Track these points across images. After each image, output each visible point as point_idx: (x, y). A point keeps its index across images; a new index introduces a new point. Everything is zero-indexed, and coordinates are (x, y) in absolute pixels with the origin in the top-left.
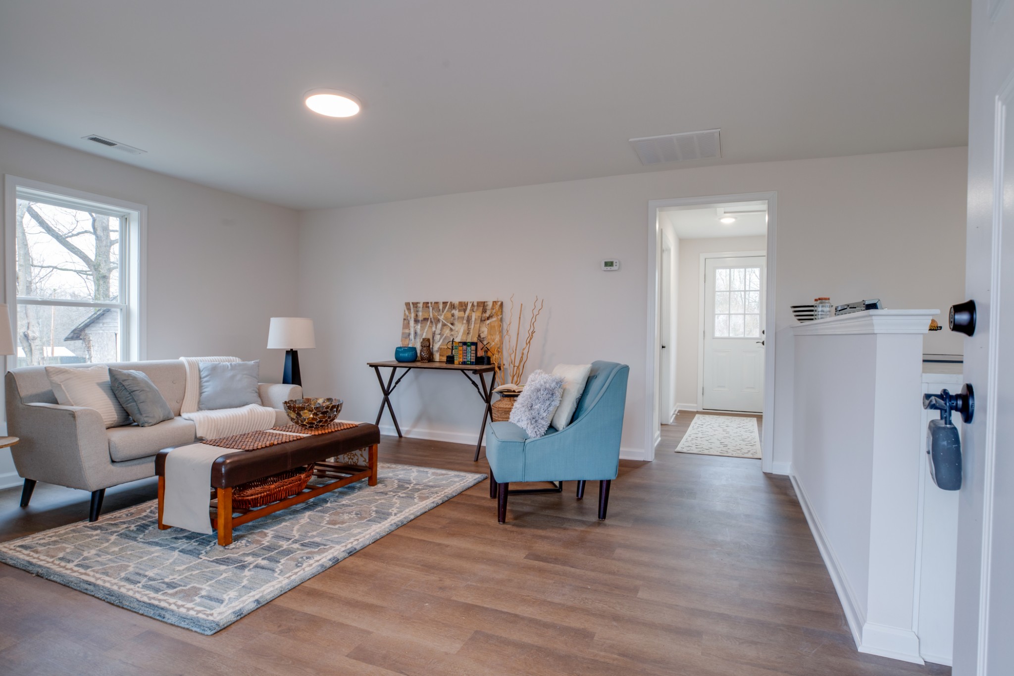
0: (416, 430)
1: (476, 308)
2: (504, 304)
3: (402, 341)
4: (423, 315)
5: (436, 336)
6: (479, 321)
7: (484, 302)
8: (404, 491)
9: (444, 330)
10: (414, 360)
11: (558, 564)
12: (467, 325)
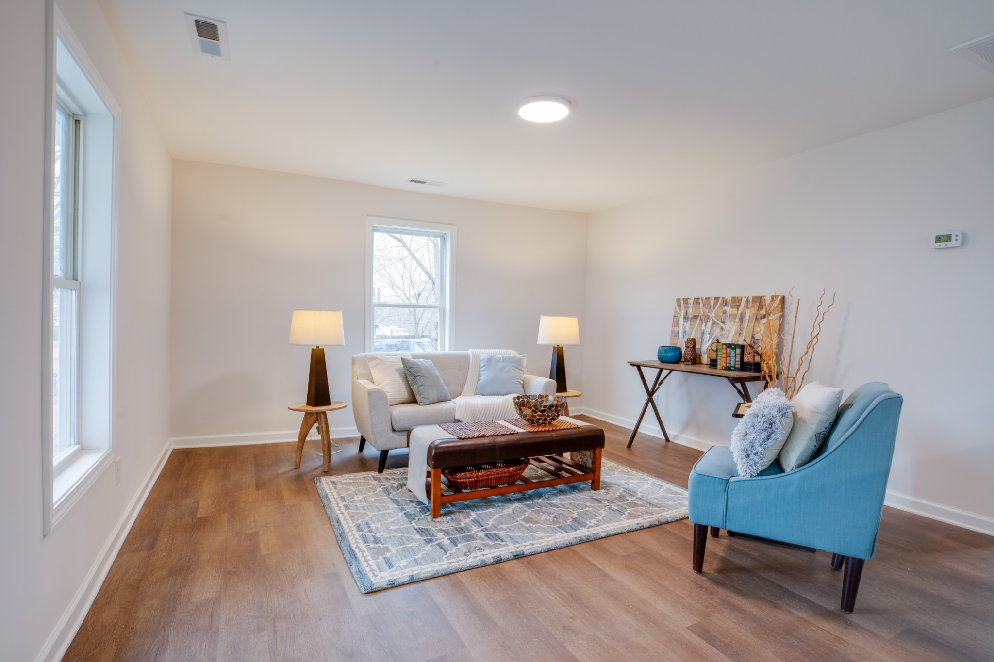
0: (684, 436)
1: (751, 303)
2: (786, 299)
3: (671, 339)
4: (693, 312)
5: (705, 335)
6: (754, 320)
7: (761, 297)
8: (620, 504)
9: (714, 329)
10: (678, 361)
11: (725, 654)
12: (739, 324)
